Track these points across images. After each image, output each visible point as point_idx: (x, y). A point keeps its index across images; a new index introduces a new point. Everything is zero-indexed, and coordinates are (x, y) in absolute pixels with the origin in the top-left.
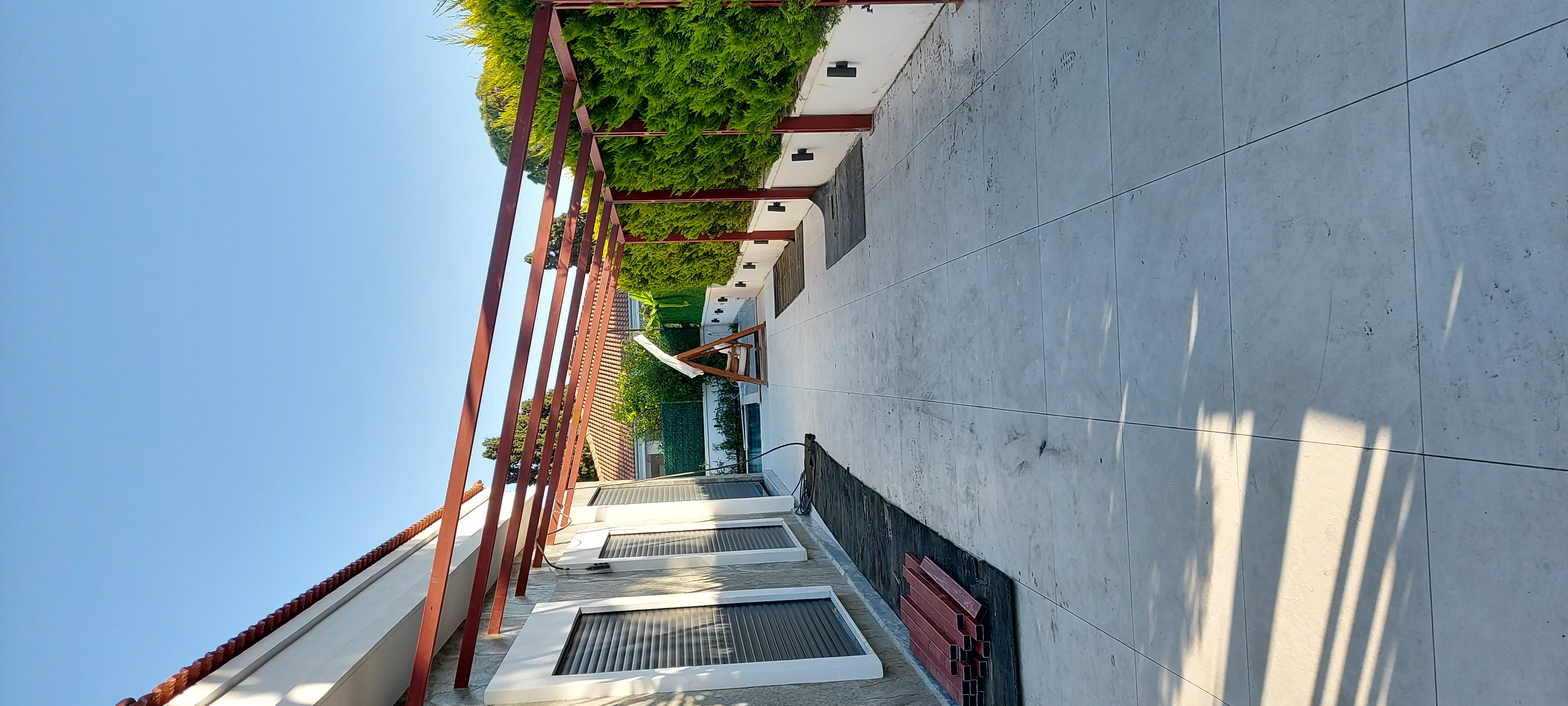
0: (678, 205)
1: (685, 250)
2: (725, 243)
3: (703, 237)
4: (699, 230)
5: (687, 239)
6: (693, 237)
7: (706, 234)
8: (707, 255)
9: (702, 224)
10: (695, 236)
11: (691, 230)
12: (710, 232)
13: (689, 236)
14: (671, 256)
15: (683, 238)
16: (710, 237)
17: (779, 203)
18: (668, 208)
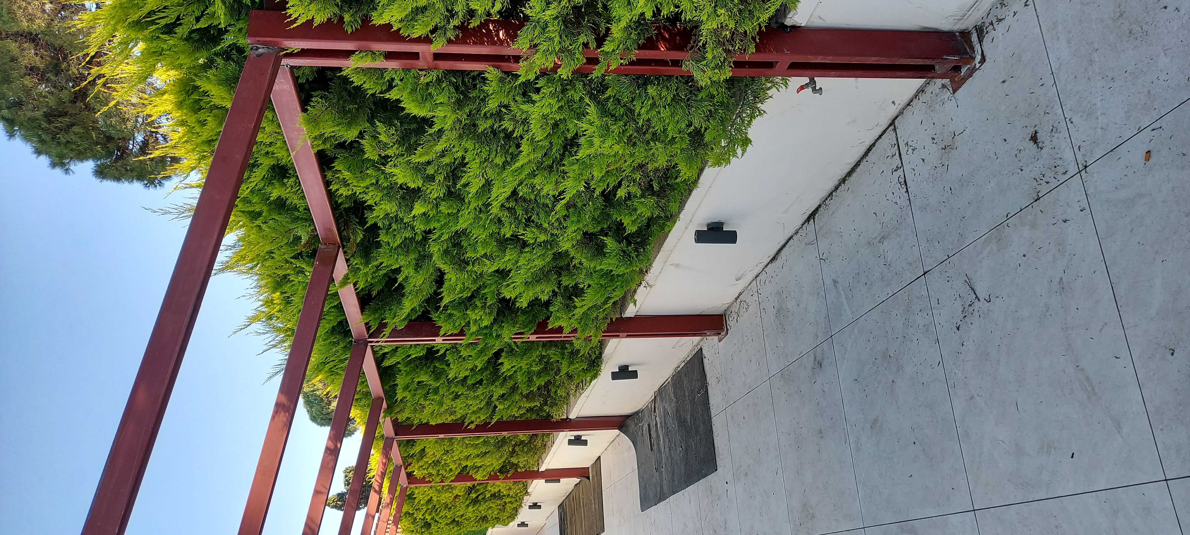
0: (469, 441)
1: (471, 492)
2: (515, 483)
3: (493, 477)
4: (490, 469)
5: (476, 480)
6: (483, 477)
7: (496, 474)
8: (493, 496)
9: (494, 462)
10: (485, 476)
11: (481, 469)
12: (500, 471)
13: (478, 477)
14: (456, 498)
15: (471, 479)
16: (500, 477)
17: (581, 436)
18: (458, 444)
